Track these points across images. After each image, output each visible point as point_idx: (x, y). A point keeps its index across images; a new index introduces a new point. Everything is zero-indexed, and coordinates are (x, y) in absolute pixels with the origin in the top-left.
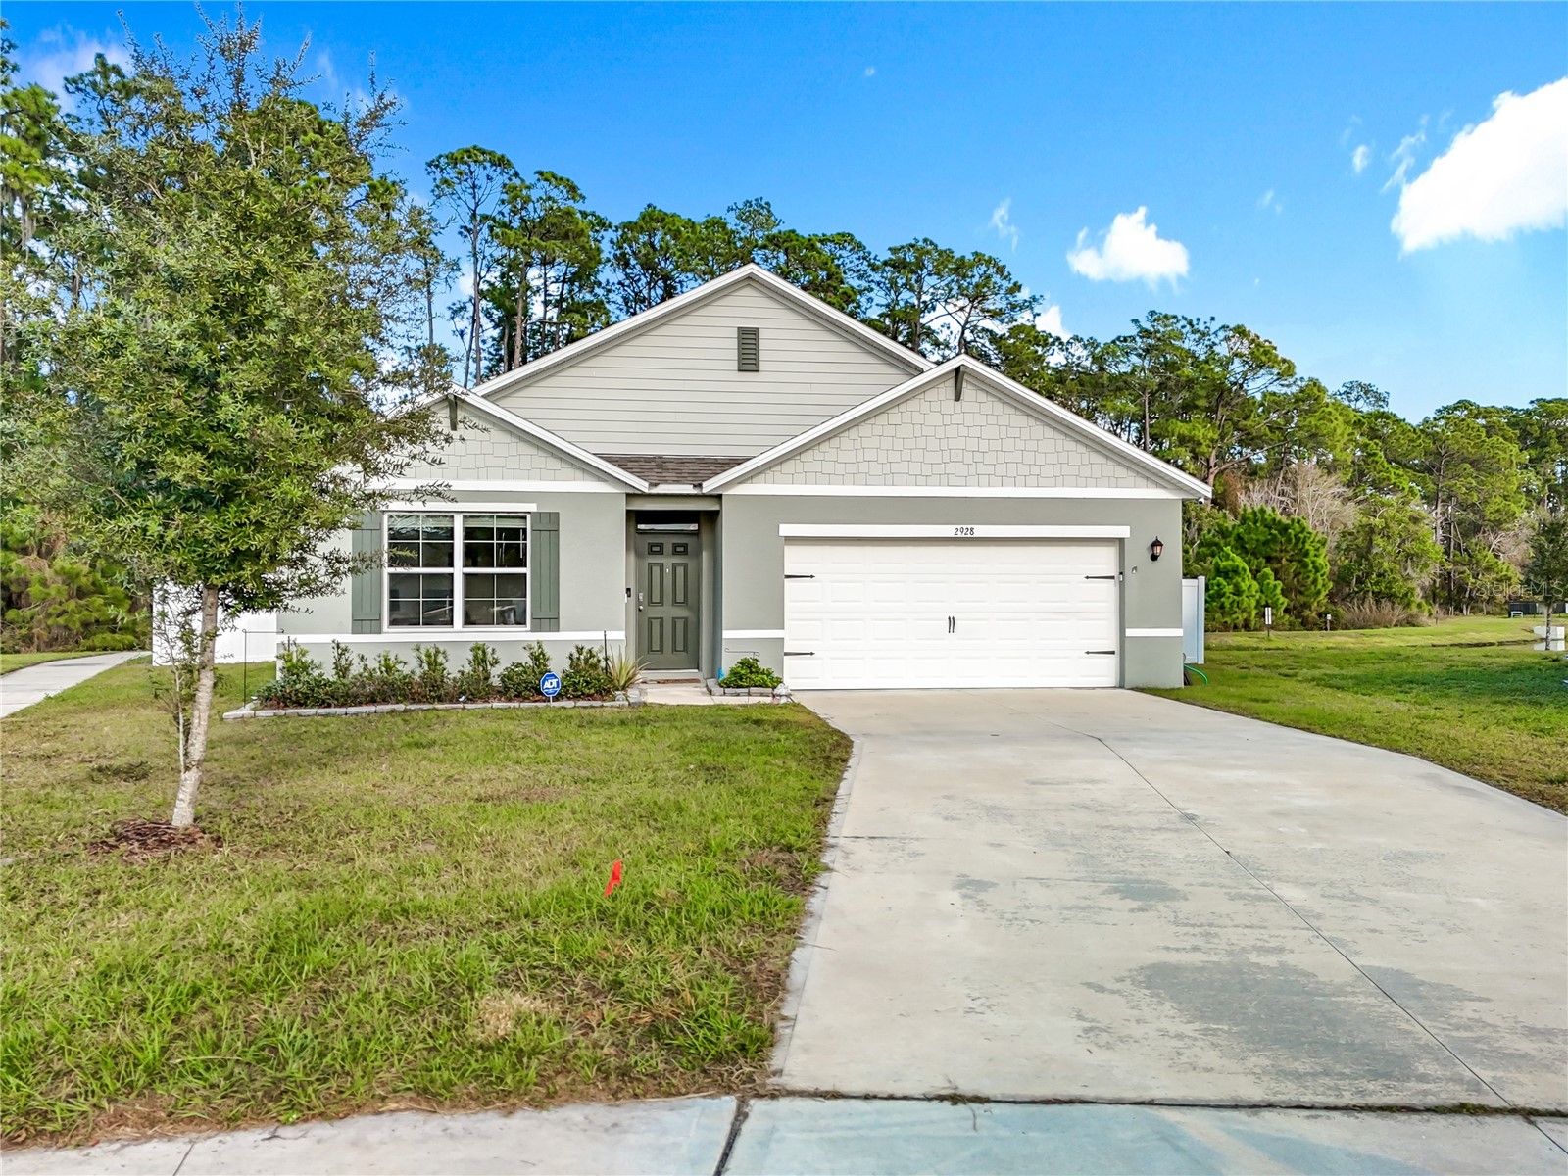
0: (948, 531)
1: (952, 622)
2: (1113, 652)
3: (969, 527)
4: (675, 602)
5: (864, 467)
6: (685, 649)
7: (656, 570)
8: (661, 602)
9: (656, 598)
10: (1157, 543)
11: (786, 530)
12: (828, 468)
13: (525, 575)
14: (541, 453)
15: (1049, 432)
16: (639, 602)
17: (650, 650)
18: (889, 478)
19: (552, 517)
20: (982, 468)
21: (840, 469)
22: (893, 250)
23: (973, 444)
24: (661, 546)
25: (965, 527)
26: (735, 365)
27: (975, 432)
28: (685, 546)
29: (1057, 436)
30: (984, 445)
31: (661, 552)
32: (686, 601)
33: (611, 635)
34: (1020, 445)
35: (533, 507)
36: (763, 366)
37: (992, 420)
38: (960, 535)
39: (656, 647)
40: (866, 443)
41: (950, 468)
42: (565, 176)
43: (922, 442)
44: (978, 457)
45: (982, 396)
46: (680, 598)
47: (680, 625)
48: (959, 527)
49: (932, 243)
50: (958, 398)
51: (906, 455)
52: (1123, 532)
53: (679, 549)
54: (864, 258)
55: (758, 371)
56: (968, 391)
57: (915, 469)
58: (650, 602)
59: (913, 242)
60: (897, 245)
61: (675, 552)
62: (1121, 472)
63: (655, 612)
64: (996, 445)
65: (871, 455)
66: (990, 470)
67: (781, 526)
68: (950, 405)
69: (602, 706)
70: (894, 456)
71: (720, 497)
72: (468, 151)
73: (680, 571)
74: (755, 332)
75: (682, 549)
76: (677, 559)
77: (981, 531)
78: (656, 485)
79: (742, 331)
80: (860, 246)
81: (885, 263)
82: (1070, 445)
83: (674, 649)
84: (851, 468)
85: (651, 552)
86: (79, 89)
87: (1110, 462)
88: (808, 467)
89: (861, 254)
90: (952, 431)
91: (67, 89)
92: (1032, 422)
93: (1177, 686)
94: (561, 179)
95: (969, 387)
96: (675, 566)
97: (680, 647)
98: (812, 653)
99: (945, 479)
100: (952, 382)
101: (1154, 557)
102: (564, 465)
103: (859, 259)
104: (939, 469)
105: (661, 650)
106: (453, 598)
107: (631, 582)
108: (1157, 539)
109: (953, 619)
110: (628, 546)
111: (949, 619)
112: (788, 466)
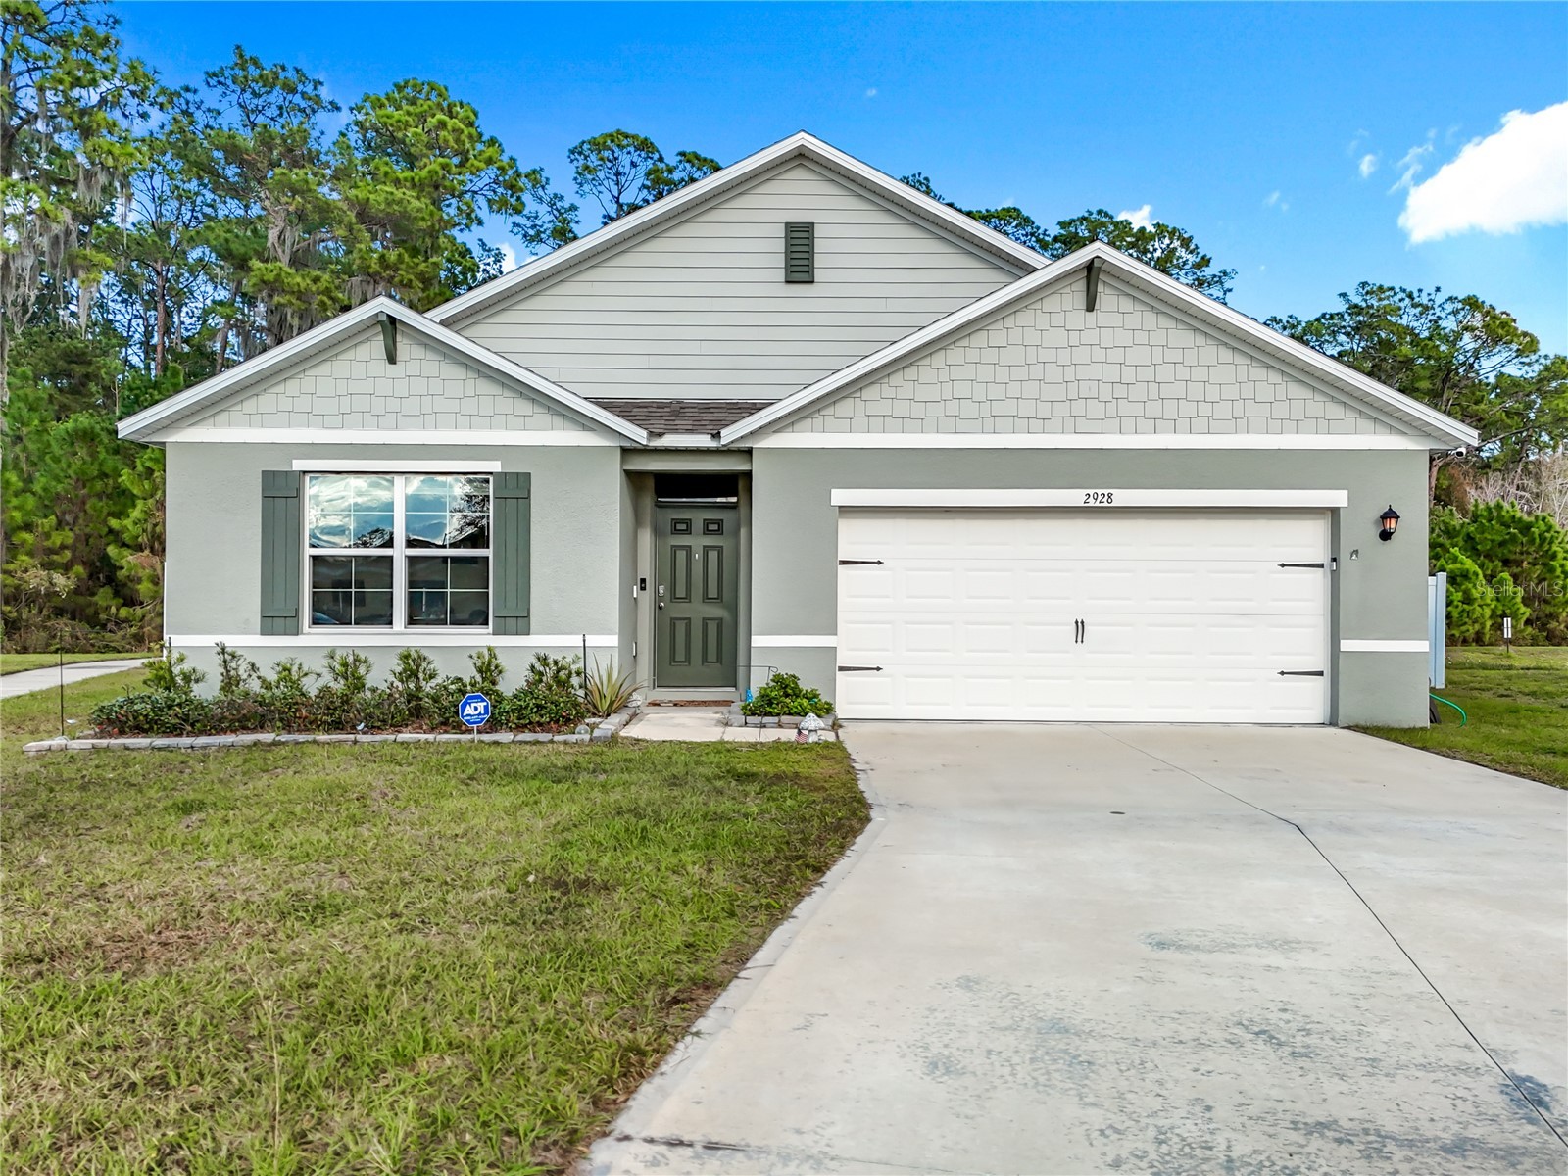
0: (1075, 497)
1: (1080, 626)
2: (1321, 674)
3: (1106, 492)
4: (706, 598)
5: (952, 407)
6: (719, 660)
7: (681, 555)
8: (688, 598)
9: (681, 592)
10: (1390, 515)
11: (840, 497)
12: (901, 409)
13: (488, 558)
14: (507, 393)
15: (1226, 355)
16: (658, 598)
17: (673, 660)
18: (988, 422)
19: (522, 479)
20: (1125, 408)
21: (918, 410)
22: (1063, 225)
23: (1112, 373)
24: (688, 523)
25: (1099, 492)
26: (781, 275)
27: (1116, 355)
28: (720, 523)
29: (1239, 359)
30: (1129, 375)
31: (688, 531)
32: (720, 597)
33: (592, 641)
34: (1183, 372)
35: (495, 466)
36: (819, 275)
37: (1141, 337)
38: (1092, 502)
39: (680, 656)
40: (956, 373)
41: (1078, 408)
42: (709, 157)
43: (1037, 371)
44: (1120, 391)
45: (1126, 304)
46: (713, 592)
47: (712, 628)
48: (1091, 492)
49: (1107, 214)
50: (1090, 307)
51: (1014, 389)
52: (1339, 498)
53: (711, 527)
54: (1032, 235)
55: (813, 282)
56: (1106, 297)
57: (1026, 408)
58: (674, 597)
59: (1086, 214)
60: (1068, 218)
61: (707, 532)
62: (1335, 411)
63: (681, 610)
64: (1147, 374)
65: (961, 389)
66: (1138, 409)
67: (833, 491)
68: (1079, 317)
69: (551, 741)
70: (996, 392)
71: (749, 452)
72: (611, 135)
73: (713, 555)
74: (809, 228)
75: (716, 527)
76: (709, 541)
77: (1123, 497)
78: (660, 435)
79: (791, 228)
80: (1027, 221)
81: (1056, 239)
82: (1258, 372)
83: (705, 660)
84: (936, 410)
85: (676, 531)
86: (219, 83)
87: (1318, 397)
88: (872, 409)
89: (1029, 230)
90: (1082, 354)
91: (208, 83)
92: (1201, 340)
93: (1419, 725)
94: (705, 159)
95: (1108, 291)
96: (706, 549)
97: (712, 656)
98: (878, 669)
99: (1071, 422)
100: (1081, 286)
101: (1385, 536)
102: (538, 409)
103: (1026, 235)
104: (1062, 409)
105: (688, 660)
106: (392, 587)
107: (646, 570)
108: (1390, 509)
109: (1082, 623)
110: (638, 522)
111: (1077, 623)
112: (845, 408)
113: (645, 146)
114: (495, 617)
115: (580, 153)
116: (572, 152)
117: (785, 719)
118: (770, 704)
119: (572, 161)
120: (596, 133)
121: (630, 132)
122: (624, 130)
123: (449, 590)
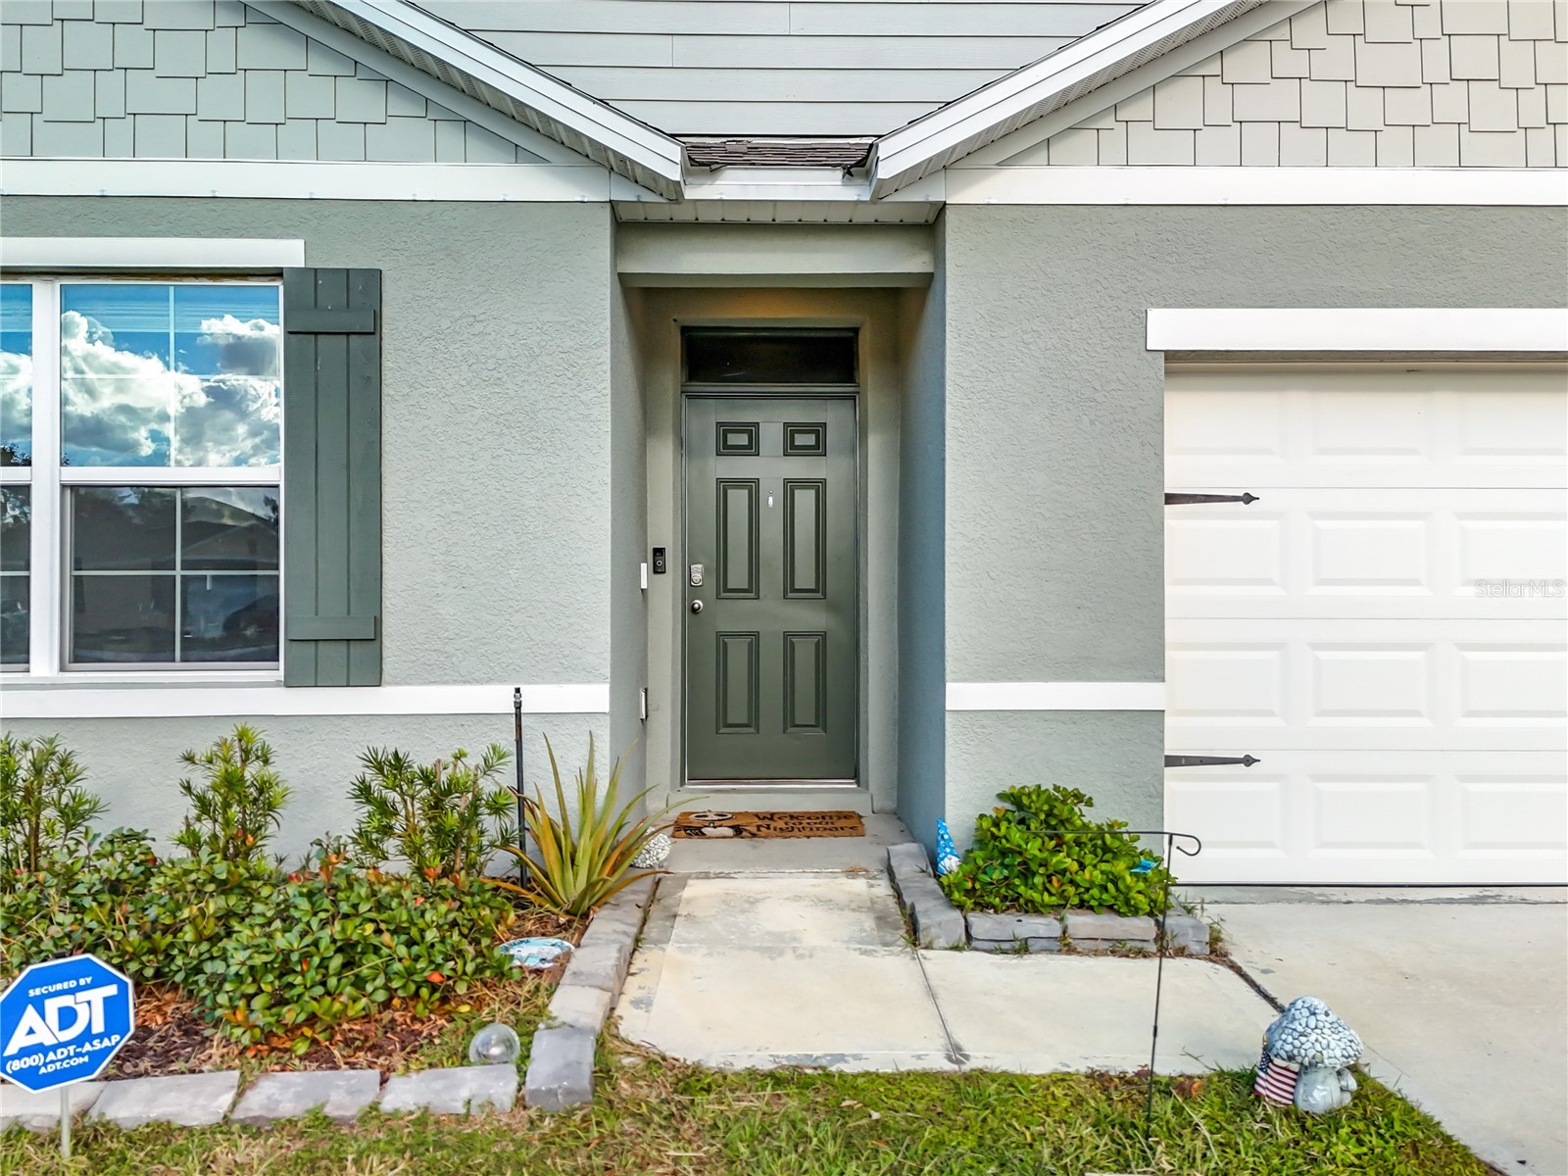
4: (790, 589)
5: (1449, 102)
6: (821, 721)
7: (738, 499)
8: (753, 589)
9: (738, 577)
11: (1172, 328)
14: (318, 64)
16: (689, 590)
17: (723, 721)
19: (358, 286)
21: (1366, 109)
24: (752, 430)
28: (818, 430)
31: (752, 449)
32: (820, 588)
33: (536, 699)
35: (289, 253)
39: (738, 712)
46: (805, 577)
47: (805, 652)
53: (801, 440)
58: (724, 589)
61: (791, 449)
63: (736, 616)
67: (1154, 315)
71: (936, 216)
73: (805, 500)
75: (810, 440)
76: (799, 468)
78: (714, 169)
83: (789, 721)
85: (725, 449)
88: (1249, 103)
96: (791, 486)
97: (805, 713)
98: (1250, 761)
102: (398, 106)
105: (753, 721)
106: (28, 568)
107: (664, 531)
110: (648, 425)
112: (1180, 102)
114: (290, 641)
117: (1080, 923)
118: (1027, 874)
123: (178, 573)
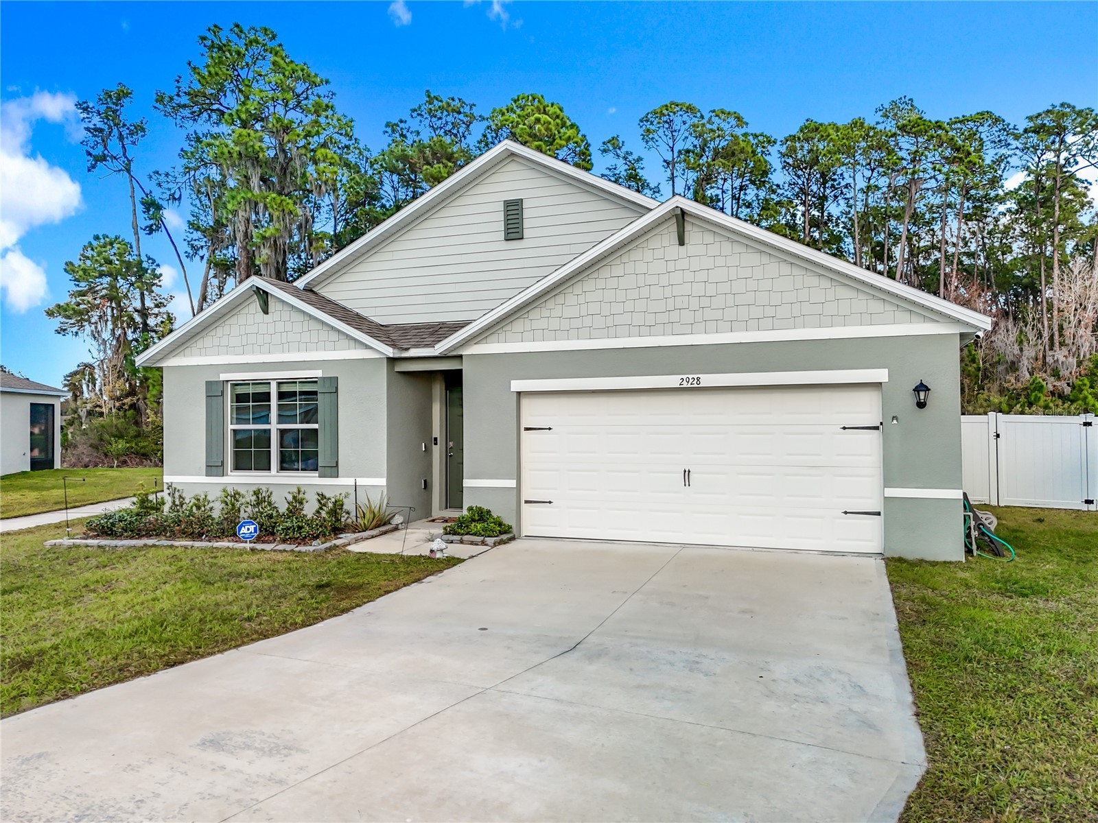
0: (673, 381)
1: (687, 474)
2: (879, 514)
3: (695, 376)
5: (588, 321)
10: (922, 388)
11: (517, 385)
12: (554, 323)
13: (318, 430)
14: (325, 328)
15: (786, 269)
16: (448, 449)
18: (610, 330)
19: (334, 381)
20: (709, 314)
21: (565, 324)
22: (1030, 118)
23: (699, 289)
25: (691, 376)
26: (502, 235)
27: (702, 276)
29: (796, 271)
30: (711, 290)
34: (752, 285)
35: (319, 374)
36: (526, 233)
37: (720, 261)
38: (685, 385)
40: (589, 297)
41: (675, 316)
43: (645, 292)
44: (705, 302)
45: (709, 238)
48: (684, 377)
49: (1069, 106)
50: (682, 242)
51: (629, 306)
52: (881, 375)
54: (1005, 130)
55: (522, 238)
56: (692, 233)
57: (638, 319)
59: (1050, 108)
60: (1035, 113)
62: (877, 306)
64: (724, 288)
65: (594, 308)
66: (718, 315)
67: (512, 382)
68: (674, 250)
69: (292, 551)
70: (617, 308)
71: (461, 357)
72: (667, 106)
74: (519, 203)
77: (708, 380)
79: (508, 204)
80: (997, 120)
82: (812, 281)
84: (576, 323)
87: (862, 296)
88: (535, 324)
90: (676, 278)
92: (765, 259)
93: (954, 559)
94: (729, 113)
95: (695, 229)
98: (550, 502)
99: (669, 327)
101: (921, 405)
102: (341, 337)
104: (663, 318)
106: (270, 448)
107: (437, 432)
108: (921, 383)
109: (689, 471)
110: (431, 400)
111: (685, 471)
112: (518, 326)
113: (690, 109)
114: (321, 466)
115: (647, 121)
116: (641, 121)
119: (641, 127)
120: (656, 106)
121: (679, 101)
122: (676, 101)
123: (300, 449)
